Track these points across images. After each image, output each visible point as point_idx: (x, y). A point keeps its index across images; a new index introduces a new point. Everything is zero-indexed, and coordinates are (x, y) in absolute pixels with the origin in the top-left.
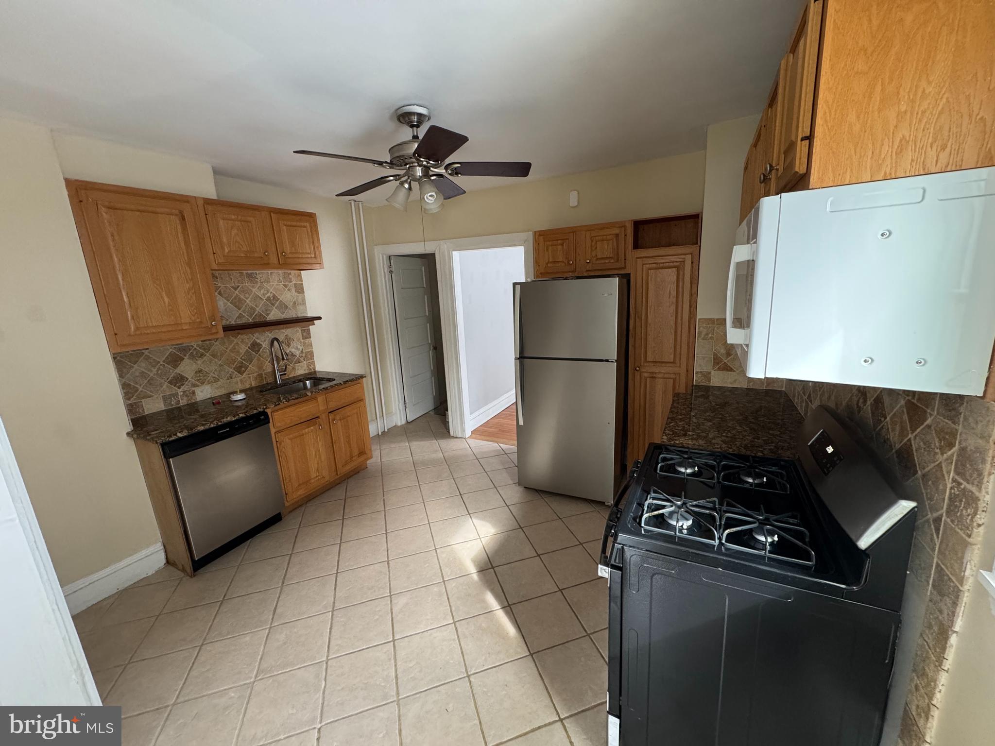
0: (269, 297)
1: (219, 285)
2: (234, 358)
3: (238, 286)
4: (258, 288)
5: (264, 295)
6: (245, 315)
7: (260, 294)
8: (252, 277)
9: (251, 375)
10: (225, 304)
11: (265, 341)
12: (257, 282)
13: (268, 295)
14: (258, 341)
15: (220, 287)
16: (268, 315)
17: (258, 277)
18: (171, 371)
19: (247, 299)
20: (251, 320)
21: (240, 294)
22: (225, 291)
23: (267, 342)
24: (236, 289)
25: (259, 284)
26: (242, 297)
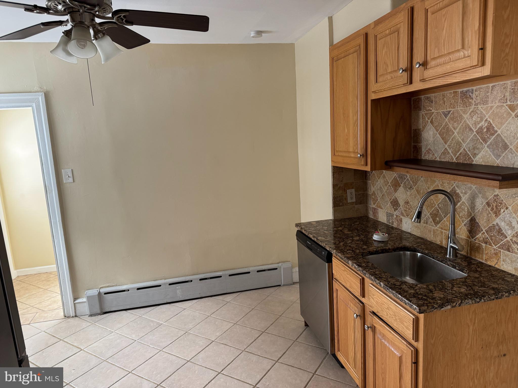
0: (481, 128)
1: (433, 111)
2: (432, 202)
3: (449, 112)
4: (470, 114)
5: (475, 124)
6: (450, 152)
7: (470, 123)
8: (466, 98)
9: (444, 231)
10: (434, 135)
11: (465, 193)
12: (470, 104)
13: (480, 125)
14: (458, 191)
15: (433, 113)
16: (475, 155)
17: (474, 96)
18: (393, 193)
19: (455, 129)
20: (455, 160)
21: (449, 122)
22: (436, 118)
23: (467, 196)
24: (446, 115)
25: (473, 106)
26: (451, 126)
